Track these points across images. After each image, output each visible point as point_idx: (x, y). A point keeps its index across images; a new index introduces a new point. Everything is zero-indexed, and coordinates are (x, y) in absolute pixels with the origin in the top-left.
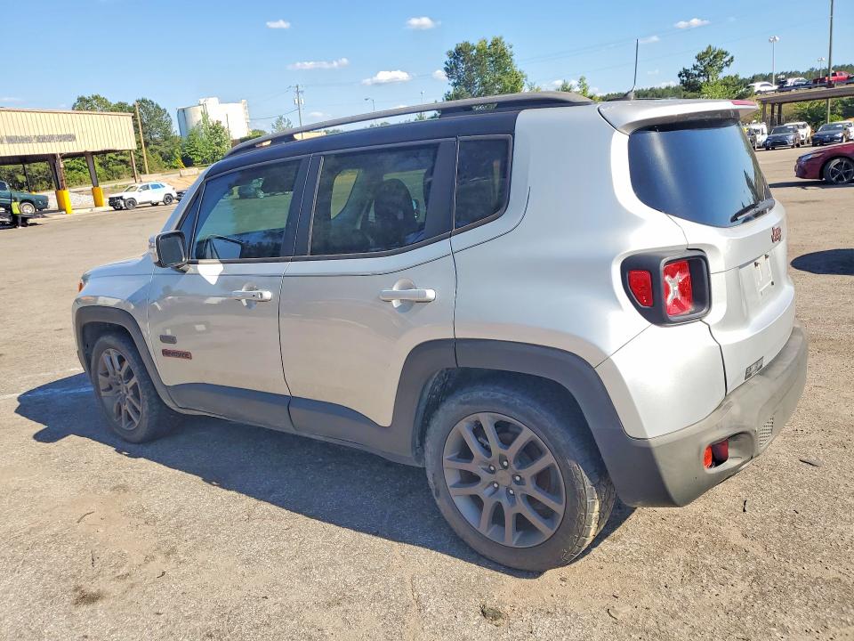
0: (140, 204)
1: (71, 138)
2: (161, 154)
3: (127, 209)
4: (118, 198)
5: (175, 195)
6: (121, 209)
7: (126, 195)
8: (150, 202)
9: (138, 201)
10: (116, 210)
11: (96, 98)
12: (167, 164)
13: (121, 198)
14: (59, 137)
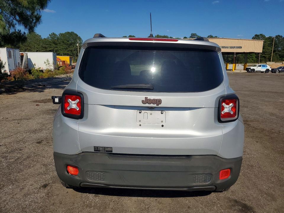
0: (256, 71)
1: (241, 47)
2: (279, 55)
3: (251, 72)
4: (249, 68)
5: (270, 70)
6: (249, 72)
7: (252, 68)
8: (260, 71)
9: (256, 70)
10: (248, 72)
11: (261, 35)
12: (281, 59)
13: (250, 68)
14: (237, 47)
